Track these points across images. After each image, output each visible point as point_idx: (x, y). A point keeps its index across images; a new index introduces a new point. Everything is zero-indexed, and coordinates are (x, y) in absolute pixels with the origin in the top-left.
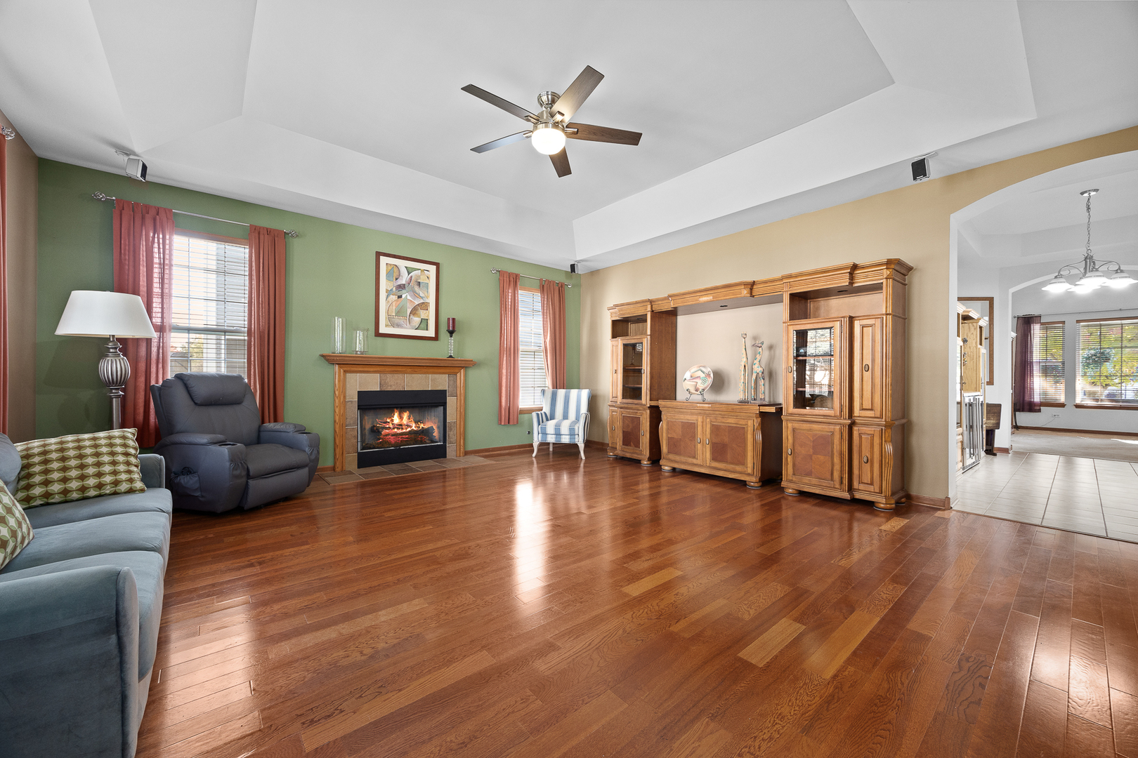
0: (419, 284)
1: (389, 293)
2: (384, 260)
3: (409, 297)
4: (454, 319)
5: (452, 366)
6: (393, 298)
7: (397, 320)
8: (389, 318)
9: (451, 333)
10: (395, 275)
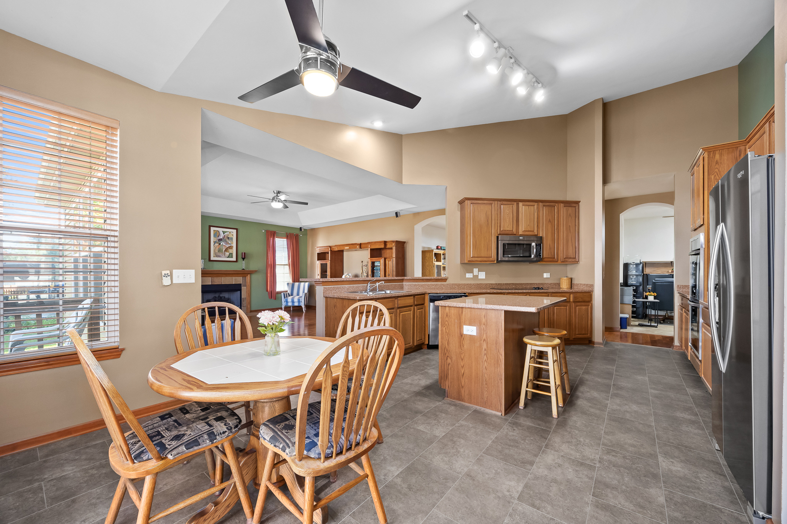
0: (228, 238)
1: (215, 242)
2: (212, 229)
3: (224, 244)
4: (245, 253)
5: (244, 273)
6: (217, 244)
7: (218, 254)
8: (215, 253)
9: (243, 259)
10: (218, 235)
